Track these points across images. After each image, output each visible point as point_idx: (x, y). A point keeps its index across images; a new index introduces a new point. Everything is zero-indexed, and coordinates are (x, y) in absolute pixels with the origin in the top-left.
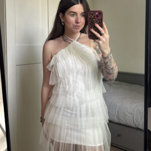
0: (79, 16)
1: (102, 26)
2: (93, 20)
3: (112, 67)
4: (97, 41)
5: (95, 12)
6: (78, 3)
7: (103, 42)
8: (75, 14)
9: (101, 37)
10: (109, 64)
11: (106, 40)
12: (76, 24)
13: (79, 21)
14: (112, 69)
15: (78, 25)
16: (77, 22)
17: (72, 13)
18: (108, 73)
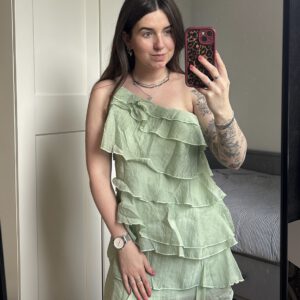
0: (160, 34)
2: (195, 47)
3: (234, 142)
4: (204, 91)
5: (199, 30)
6: (155, 10)
7: (217, 94)
9: (212, 84)
10: (228, 136)
11: (223, 90)
13: (161, 45)
15: (159, 53)
16: (157, 48)
18: (227, 153)
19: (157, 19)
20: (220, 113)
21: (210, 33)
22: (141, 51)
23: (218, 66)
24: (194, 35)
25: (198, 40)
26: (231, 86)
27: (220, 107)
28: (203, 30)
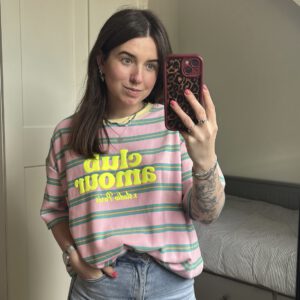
2: (176, 81)
3: (211, 197)
5: (182, 58)
7: (199, 141)
9: (196, 129)
10: (206, 190)
13: (139, 78)
14: (214, 200)
15: (135, 87)
16: (133, 81)
18: (200, 208)
20: (201, 162)
21: (196, 61)
22: (114, 78)
24: (175, 65)
25: (180, 71)
27: (202, 157)
28: (188, 58)
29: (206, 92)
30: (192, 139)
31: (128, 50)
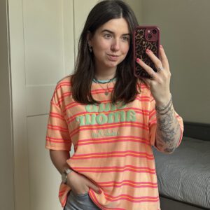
0: (118, 39)
1: (158, 54)
5: (145, 29)
6: (119, 17)
7: (160, 83)
8: (111, 34)
11: (165, 80)
12: (111, 53)
14: (172, 131)
15: (115, 54)
16: (113, 50)
17: (106, 33)
19: (118, 25)
23: (161, 59)
26: (172, 77)
29: (162, 50)
30: (154, 83)
31: (108, 29)
